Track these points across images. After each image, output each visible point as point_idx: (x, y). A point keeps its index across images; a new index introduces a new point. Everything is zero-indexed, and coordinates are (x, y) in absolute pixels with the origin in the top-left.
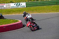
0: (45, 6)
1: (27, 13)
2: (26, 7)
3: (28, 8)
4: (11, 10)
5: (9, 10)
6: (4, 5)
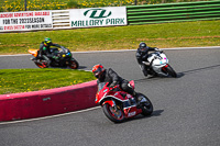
0: (198, 22)
1: (153, 49)
2: (128, 22)
3: (136, 26)
4: (71, 36)
5: (63, 35)
6: (45, 14)
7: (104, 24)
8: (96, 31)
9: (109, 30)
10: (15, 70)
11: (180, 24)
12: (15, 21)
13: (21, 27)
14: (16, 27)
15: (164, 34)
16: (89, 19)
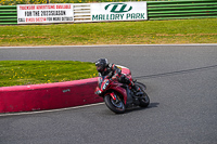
2: (149, 17)
6: (67, 7)
7: (124, 19)
8: (117, 25)
9: (129, 24)
10: (36, 61)
11: (200, 20)
12: (37, 13)
13: (42, 19)
14: (38, 20)
15: (183, 30)
16: (110, 13)
